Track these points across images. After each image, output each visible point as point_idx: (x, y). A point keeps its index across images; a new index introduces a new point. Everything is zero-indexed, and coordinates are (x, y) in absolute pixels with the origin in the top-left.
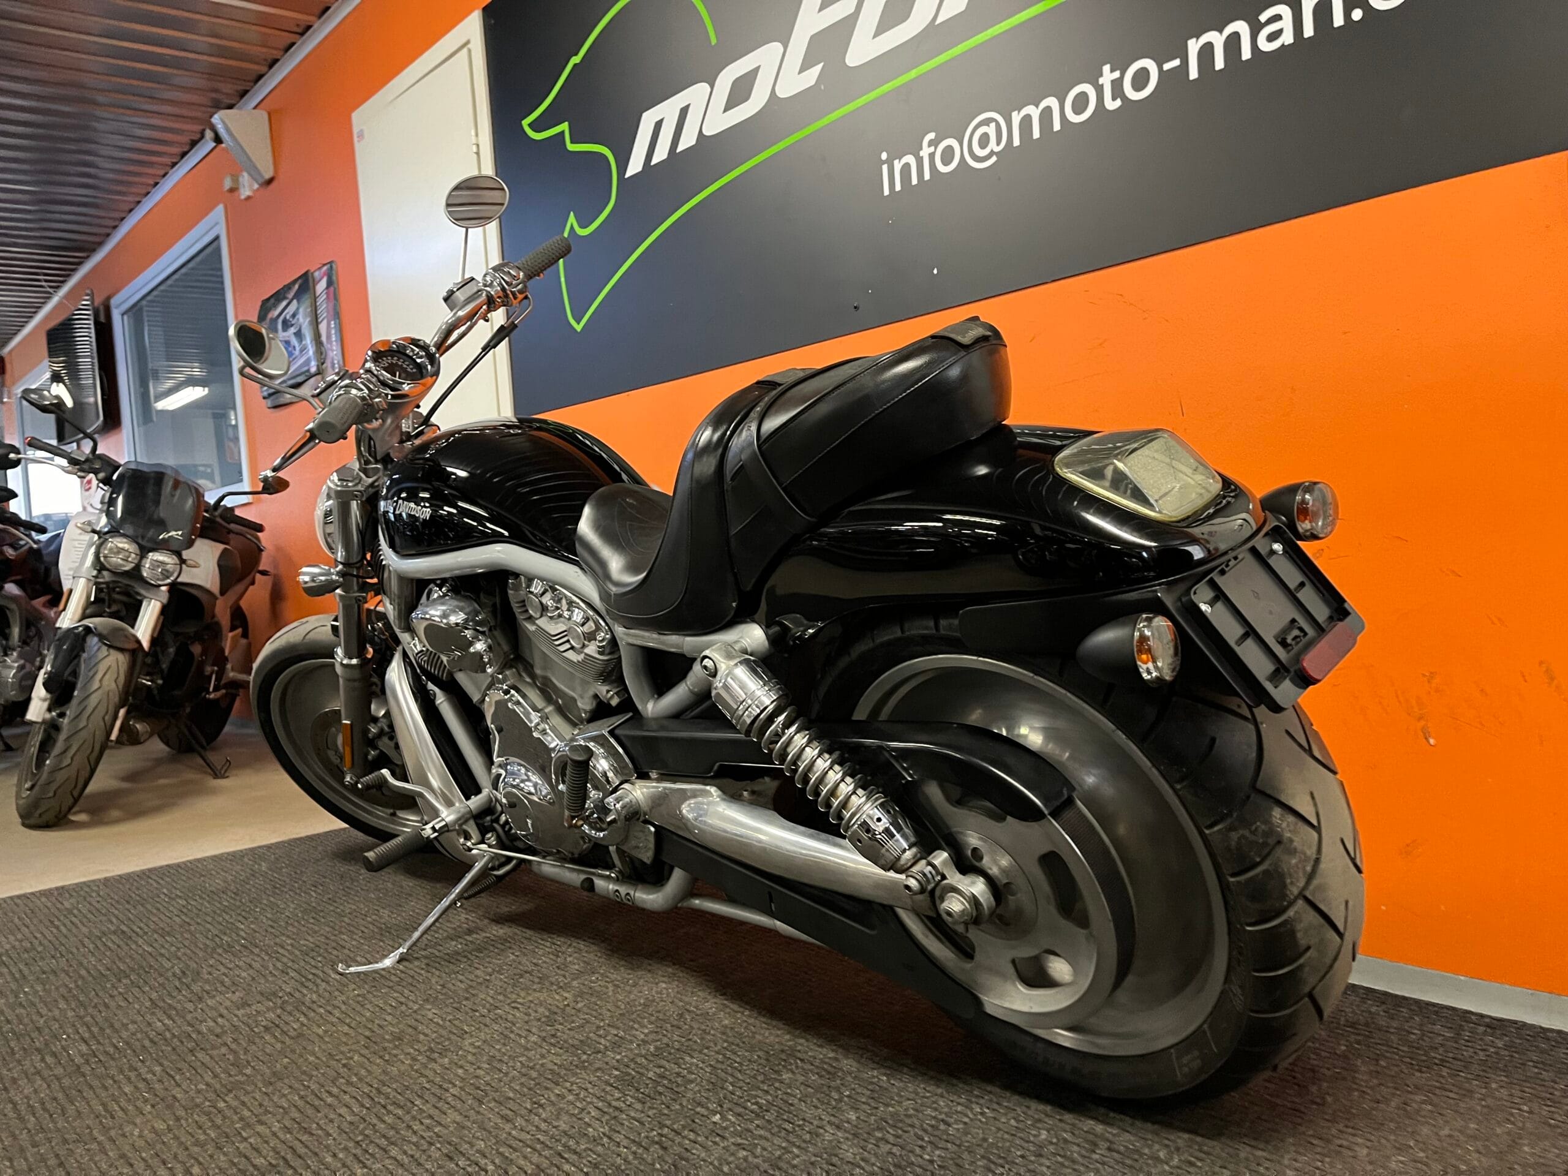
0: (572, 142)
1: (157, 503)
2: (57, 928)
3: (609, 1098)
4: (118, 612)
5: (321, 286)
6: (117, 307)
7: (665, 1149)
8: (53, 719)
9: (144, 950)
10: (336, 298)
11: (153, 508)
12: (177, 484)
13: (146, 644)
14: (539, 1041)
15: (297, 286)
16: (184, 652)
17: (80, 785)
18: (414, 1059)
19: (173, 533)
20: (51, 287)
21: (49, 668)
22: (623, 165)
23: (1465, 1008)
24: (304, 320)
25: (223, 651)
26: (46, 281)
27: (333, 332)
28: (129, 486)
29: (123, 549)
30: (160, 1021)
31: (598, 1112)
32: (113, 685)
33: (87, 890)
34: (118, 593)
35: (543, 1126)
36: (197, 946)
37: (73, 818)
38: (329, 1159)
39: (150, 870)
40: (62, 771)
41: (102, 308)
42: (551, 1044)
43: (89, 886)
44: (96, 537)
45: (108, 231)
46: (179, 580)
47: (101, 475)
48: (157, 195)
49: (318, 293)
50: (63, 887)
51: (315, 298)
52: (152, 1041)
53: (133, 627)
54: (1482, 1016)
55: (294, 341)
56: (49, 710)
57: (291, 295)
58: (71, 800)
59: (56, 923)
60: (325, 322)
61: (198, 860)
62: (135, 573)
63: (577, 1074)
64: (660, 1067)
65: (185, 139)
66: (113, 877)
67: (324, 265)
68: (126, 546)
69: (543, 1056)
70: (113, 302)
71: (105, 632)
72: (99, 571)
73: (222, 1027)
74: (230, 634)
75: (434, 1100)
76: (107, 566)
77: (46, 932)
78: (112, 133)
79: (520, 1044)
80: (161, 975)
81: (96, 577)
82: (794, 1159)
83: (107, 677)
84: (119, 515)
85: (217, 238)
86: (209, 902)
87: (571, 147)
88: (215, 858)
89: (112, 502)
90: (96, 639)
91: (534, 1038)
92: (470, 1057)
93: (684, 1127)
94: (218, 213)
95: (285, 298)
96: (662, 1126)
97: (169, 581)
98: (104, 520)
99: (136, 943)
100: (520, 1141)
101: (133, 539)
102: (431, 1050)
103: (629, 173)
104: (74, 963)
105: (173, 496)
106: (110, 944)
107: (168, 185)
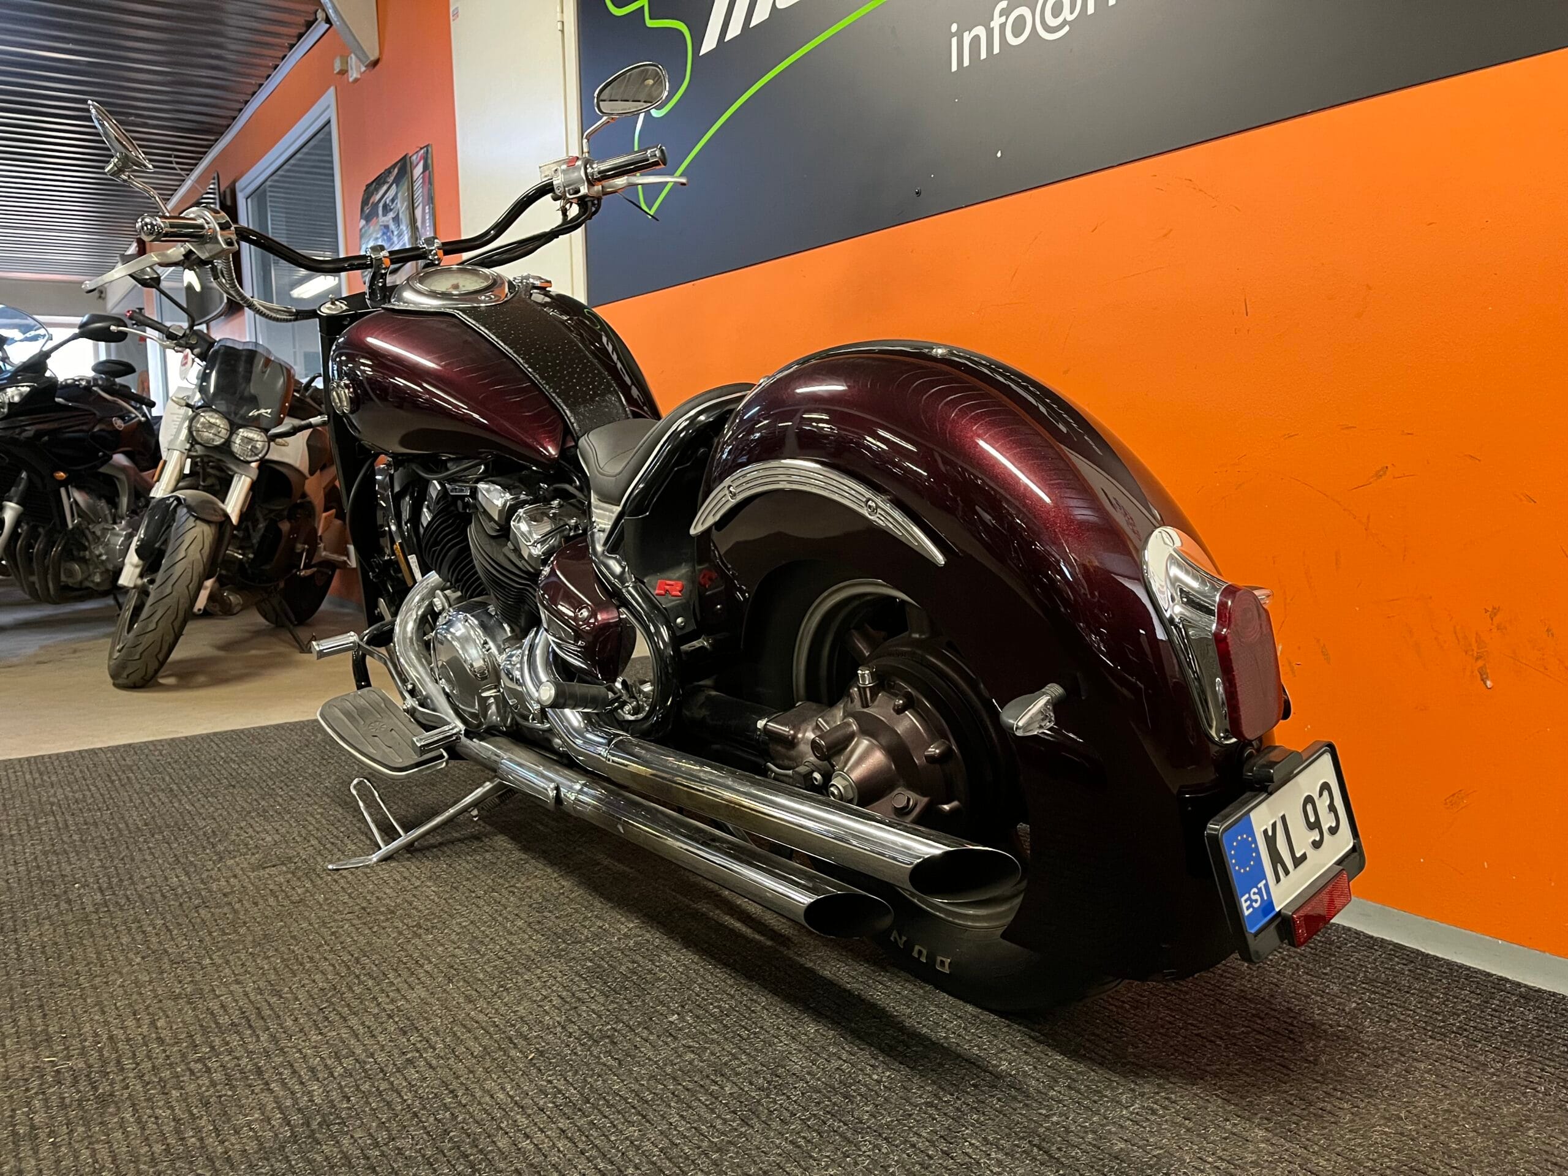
0: (651, 18)
1: (248, 380)
2: (112, 782)
3: (575, 988)
4: (212, 485)
5: (418, 170)
6: (242, 191)
7: (614, 1043)
8: (143, 585)
9: (185, 808)
10: (430, 183)
11: (244, 385)
12: (268, 361)
13: (234, 519)
14: (525, 926)
15: (396, 170)
16: (273, 529)
17: (164, 651)
18: (400, 933)
19: (262, 411)
20: (182, 169)
21: (142, 536)
22: (698, 42)
23: (1500, 974)
24: (401, 206)
25: (315, 531)
26: (178, 163)
27: (427, 217)
28: (221, 363)
29: (213, 424)
30: (177, 877)
31: (560, 1001)
32: (199, 556)
33: (152, 748)
34: (212, 467)
35: (503, 1010)
36: (234, 809)
37: (161, 681)
38: (289, 1023)
39: (215, 734)
40: (147, 635)
41: (228, 192)
42: (535, 930)
43: (154, 745)
44: (190, 412)
45: (234, 114)
46: (267, 457)
47: (197, 351)
48: (278, 77)
49: (415, 176)
50: (130, 745)
51: (412, 183)
52: (164, 896)
53: (223, 502)
54: (1519, 985)
55: (392, 226)
56: (141, 576)
57: (391, 179)
58: (157, 664)
59: (114, 778)
60: (421, 206)
61: (262, 728)
62: (226, 448)
63: (550, 962)
64: (634, 962)
65: (301, 20)
66: (179, 738)
67: (421, 149)
68: (218, 422)
69: (524, 942)
70: (239, 185)
71: (193, 504)
72: (192, 445)
73: (233, 887)
74: (324, 515)
75: (405, 974)
76: (199, 440)
77: (100, 784)
78: (237, 14)
79: (505, 928)
80: (192, 833)
81: (189, 450)
82: (739, 1066)
83: (192, 547)
84: (212, 390)
85: (329, 122)
86: (259, 767)
87: (650, 23)
88: (278, 727)
89: (204, 377)
90: (185, 510)
91: (520, 923)
92: (453, 937)
93: (639, 1024)
94: (330, 96)
95: (385, 182)
96: (618, 1020)
97: (258, 458)
98: (198, 396)
99: (180, 801)
100: (477, 1022)
101: (225, 416)
102: (419, 926)
103: (704, 51)
104: (117, 816)
105: (264, 372)
106: (155, 800)
107: (286, 68)
